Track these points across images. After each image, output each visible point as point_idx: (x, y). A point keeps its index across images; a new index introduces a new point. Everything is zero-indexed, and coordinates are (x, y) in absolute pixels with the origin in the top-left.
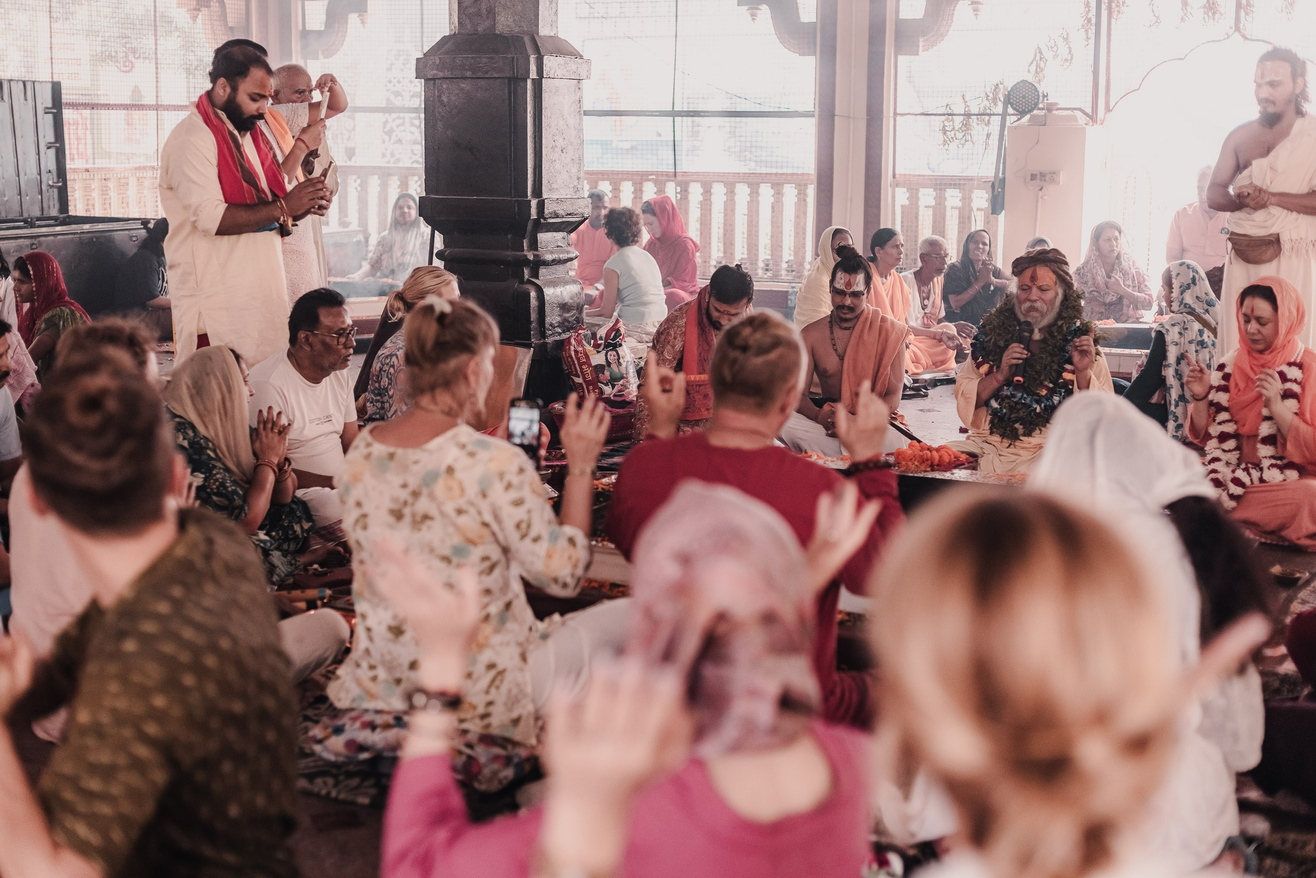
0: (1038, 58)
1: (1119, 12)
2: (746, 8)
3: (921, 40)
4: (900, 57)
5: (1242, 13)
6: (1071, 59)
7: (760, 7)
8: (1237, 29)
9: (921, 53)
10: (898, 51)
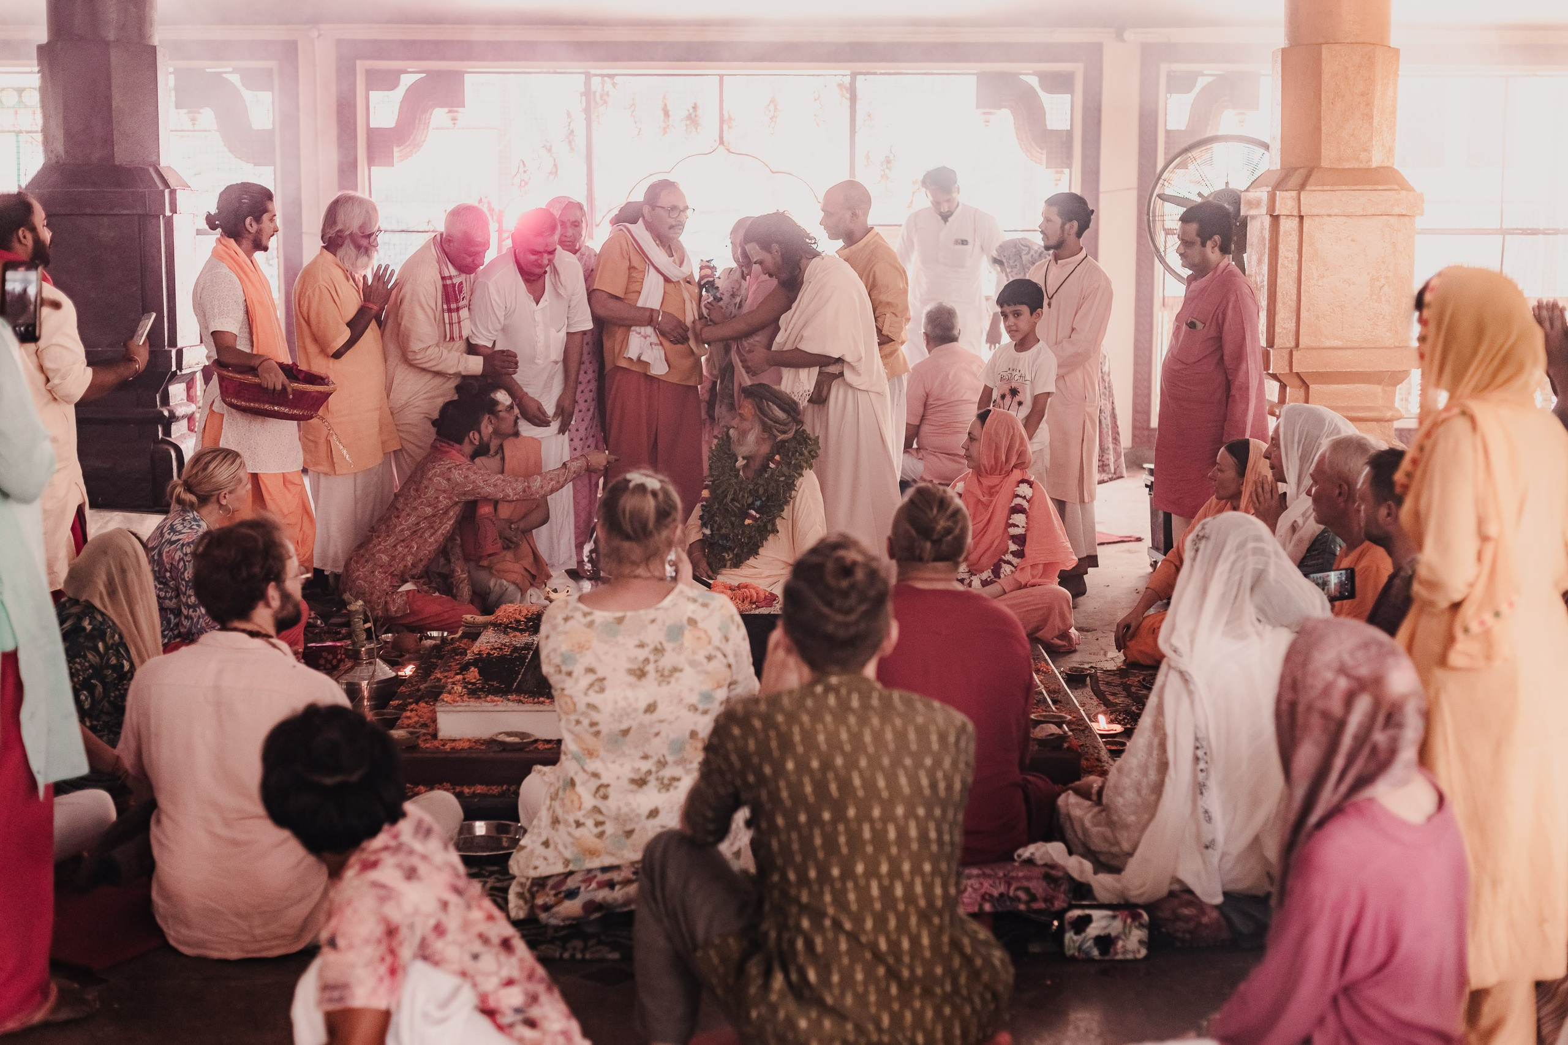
0: (521, 170)
1: (599, 123)
2: (185, 111)
3: (396, 149)
4: (372, 168)
5: (725, 127)
6: (556, 172)
7: (201, 111)
8: (722, 142)
9: (395, 164)
10: (371, 161)
